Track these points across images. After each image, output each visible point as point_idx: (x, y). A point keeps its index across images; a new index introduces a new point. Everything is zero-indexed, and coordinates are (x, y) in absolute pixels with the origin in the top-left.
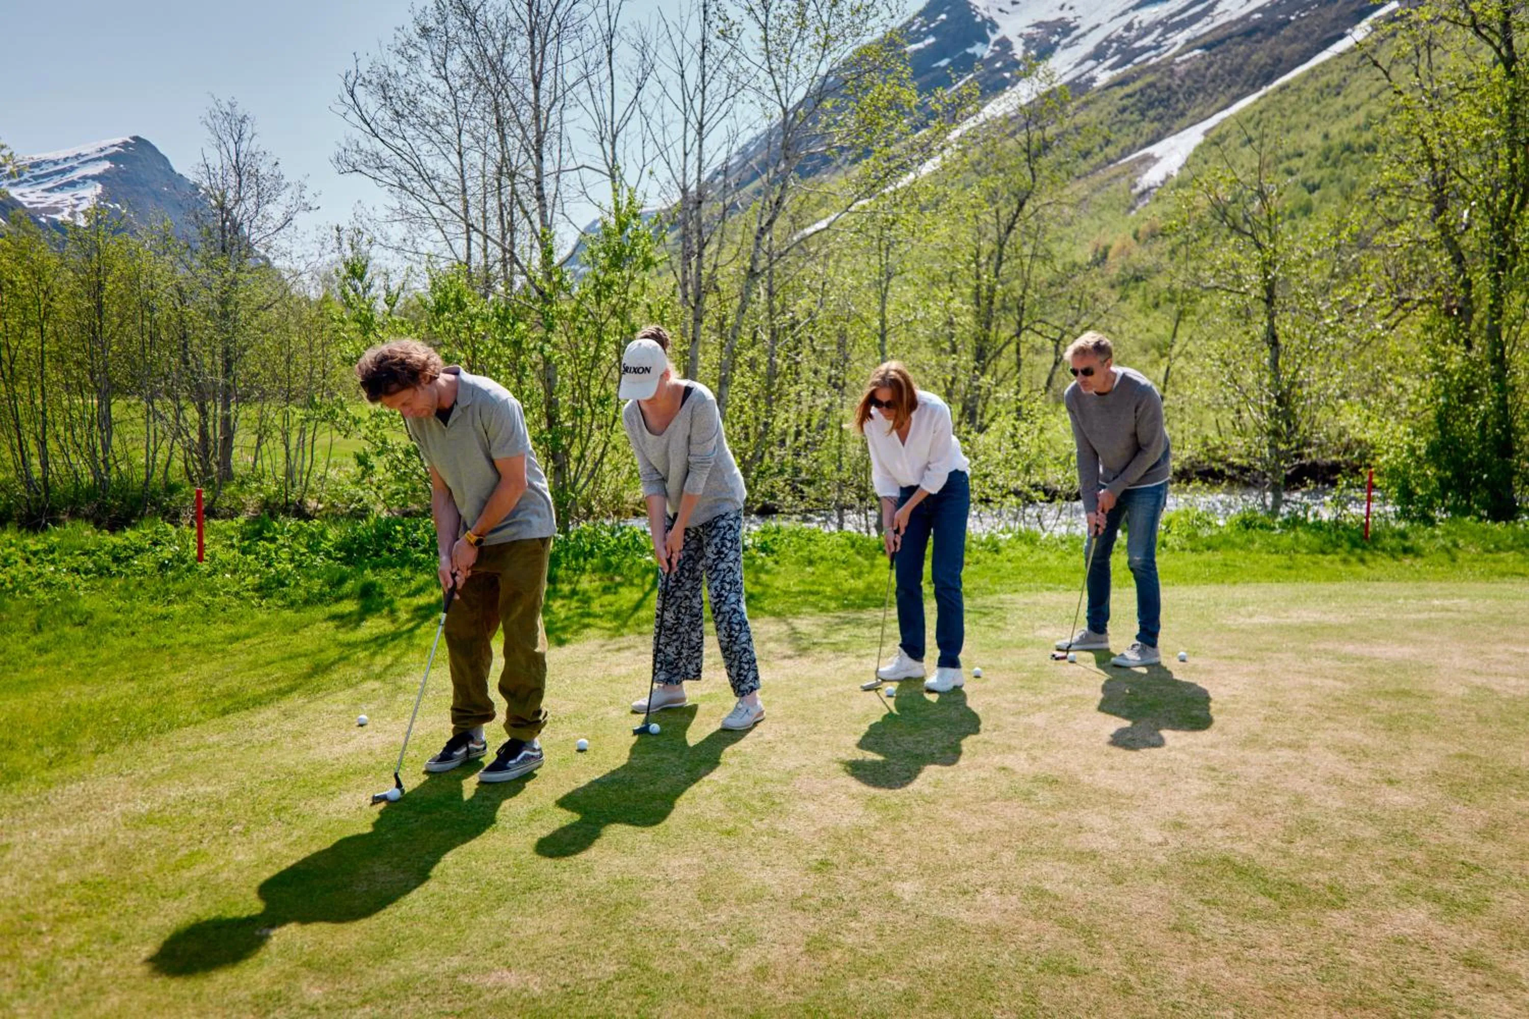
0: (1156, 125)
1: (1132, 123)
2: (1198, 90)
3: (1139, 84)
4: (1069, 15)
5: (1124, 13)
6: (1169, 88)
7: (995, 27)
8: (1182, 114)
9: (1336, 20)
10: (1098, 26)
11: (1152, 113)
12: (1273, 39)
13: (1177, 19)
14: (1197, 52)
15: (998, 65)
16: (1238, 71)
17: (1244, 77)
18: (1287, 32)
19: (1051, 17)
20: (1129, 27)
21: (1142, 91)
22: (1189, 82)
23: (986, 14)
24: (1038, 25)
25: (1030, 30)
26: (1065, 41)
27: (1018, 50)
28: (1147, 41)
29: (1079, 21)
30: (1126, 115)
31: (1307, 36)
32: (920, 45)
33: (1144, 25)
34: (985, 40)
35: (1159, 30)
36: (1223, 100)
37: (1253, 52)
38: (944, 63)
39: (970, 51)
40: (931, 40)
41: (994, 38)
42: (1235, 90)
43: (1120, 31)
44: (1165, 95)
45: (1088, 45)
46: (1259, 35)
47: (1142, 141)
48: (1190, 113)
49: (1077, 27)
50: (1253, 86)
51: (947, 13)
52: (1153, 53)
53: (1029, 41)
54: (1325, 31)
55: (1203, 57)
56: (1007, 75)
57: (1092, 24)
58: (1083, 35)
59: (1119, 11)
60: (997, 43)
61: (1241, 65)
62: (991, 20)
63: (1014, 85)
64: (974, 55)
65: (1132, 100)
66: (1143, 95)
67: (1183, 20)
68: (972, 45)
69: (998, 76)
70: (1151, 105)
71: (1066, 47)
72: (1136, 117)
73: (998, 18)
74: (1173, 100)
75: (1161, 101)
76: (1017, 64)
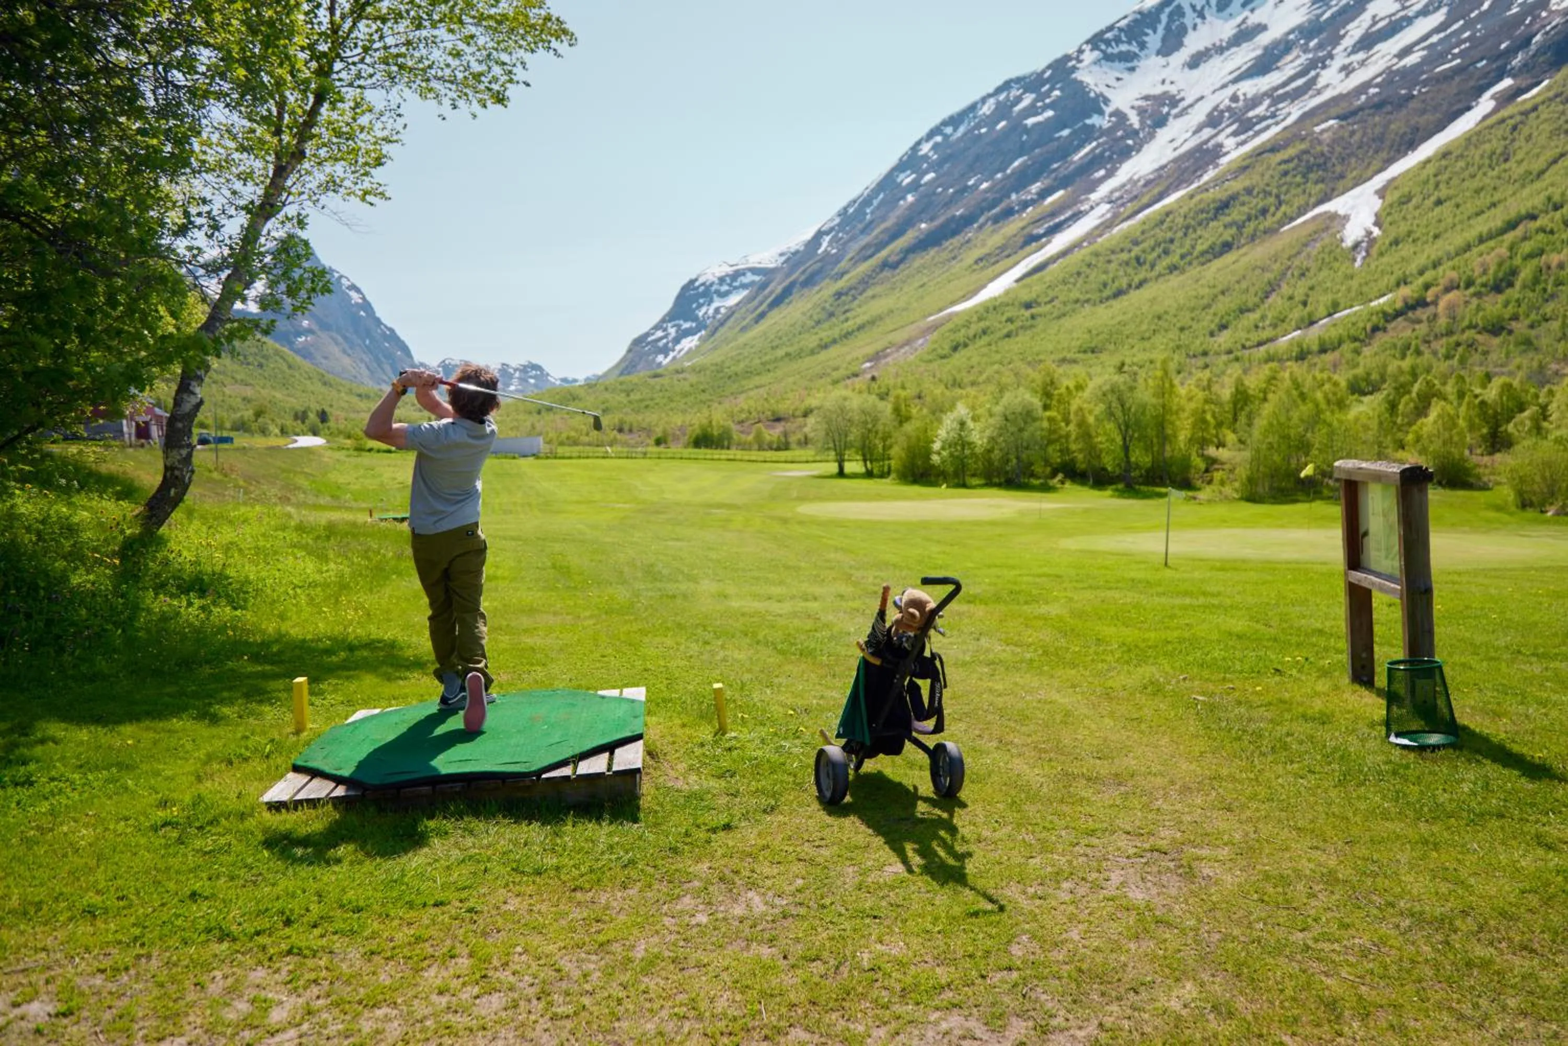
0: (1321, 186)
1: (1298, 185)
2: (1349, 155)
3: (1291, 152)
4: (1173, 90)
5: (1224, 86)
6: (1323, 154)
7: (1107, 101)
8: (1342, 176)
9: (1458, 94)
10: (1202, 98)
11: (1312, 176)
12: (1404, 112)
13: (1281, 92)
14: (1331, 122)
15: (1120, 133)
16: (1381, 138)
17: (1388, 143)
18: (1412, 105)
19: (1158, 90)
20: (1234, 98)
21: (1299, 157)
22: (1338, 149)
23: (1098, 90)
24: (1146, 98)
25: (1140, 103)
26: (1175, 111)
27: (1134, 120)
28: (1260, 110)
29: (1182, 94)
30: (1288, 179)
31: (1435, 109)
32: (1039, 118)
33: (1249, 96)
34: (1101, 113)
35: (1267, 102)
36: (1376, 164)
37: (1390, 122)
38: (1065, 132)
39: (1088, 122)
40: (1050, 113)
41: (1108, 110)
42: (1384, 155)
43: (1227, 102)
44: (1321, 161)
45: (1199, 114)
46: (1389, 108)
47: (1313, 200)
48: (1350, 176)
49: (1183, 99)
50: (1398, 151)
51: (1061, 89)
52: (1270, 121)
53: (1141, 112)
54: (1451, 105)
55: (1341, 127)
56: (1130, 142)
57: (1198, 96)
58: (1191, 106)
59: (1218, 85)
60: (1111, 115)
61: (1383, 134)
62: (1102, 95)
63: (1138, 151)
64: (1093, 126)
65: (1291, 165)
66: (1300, 160)
67: (1287, 93)
68: (1089, 117)
69: (1121, 144)
70: (1310, 169)
71: (1177, 116)
72: (1299, 179)
73: (1108, 93)
74: (1329, 165)
75: (1319, 166)
76: (1136, 132)
